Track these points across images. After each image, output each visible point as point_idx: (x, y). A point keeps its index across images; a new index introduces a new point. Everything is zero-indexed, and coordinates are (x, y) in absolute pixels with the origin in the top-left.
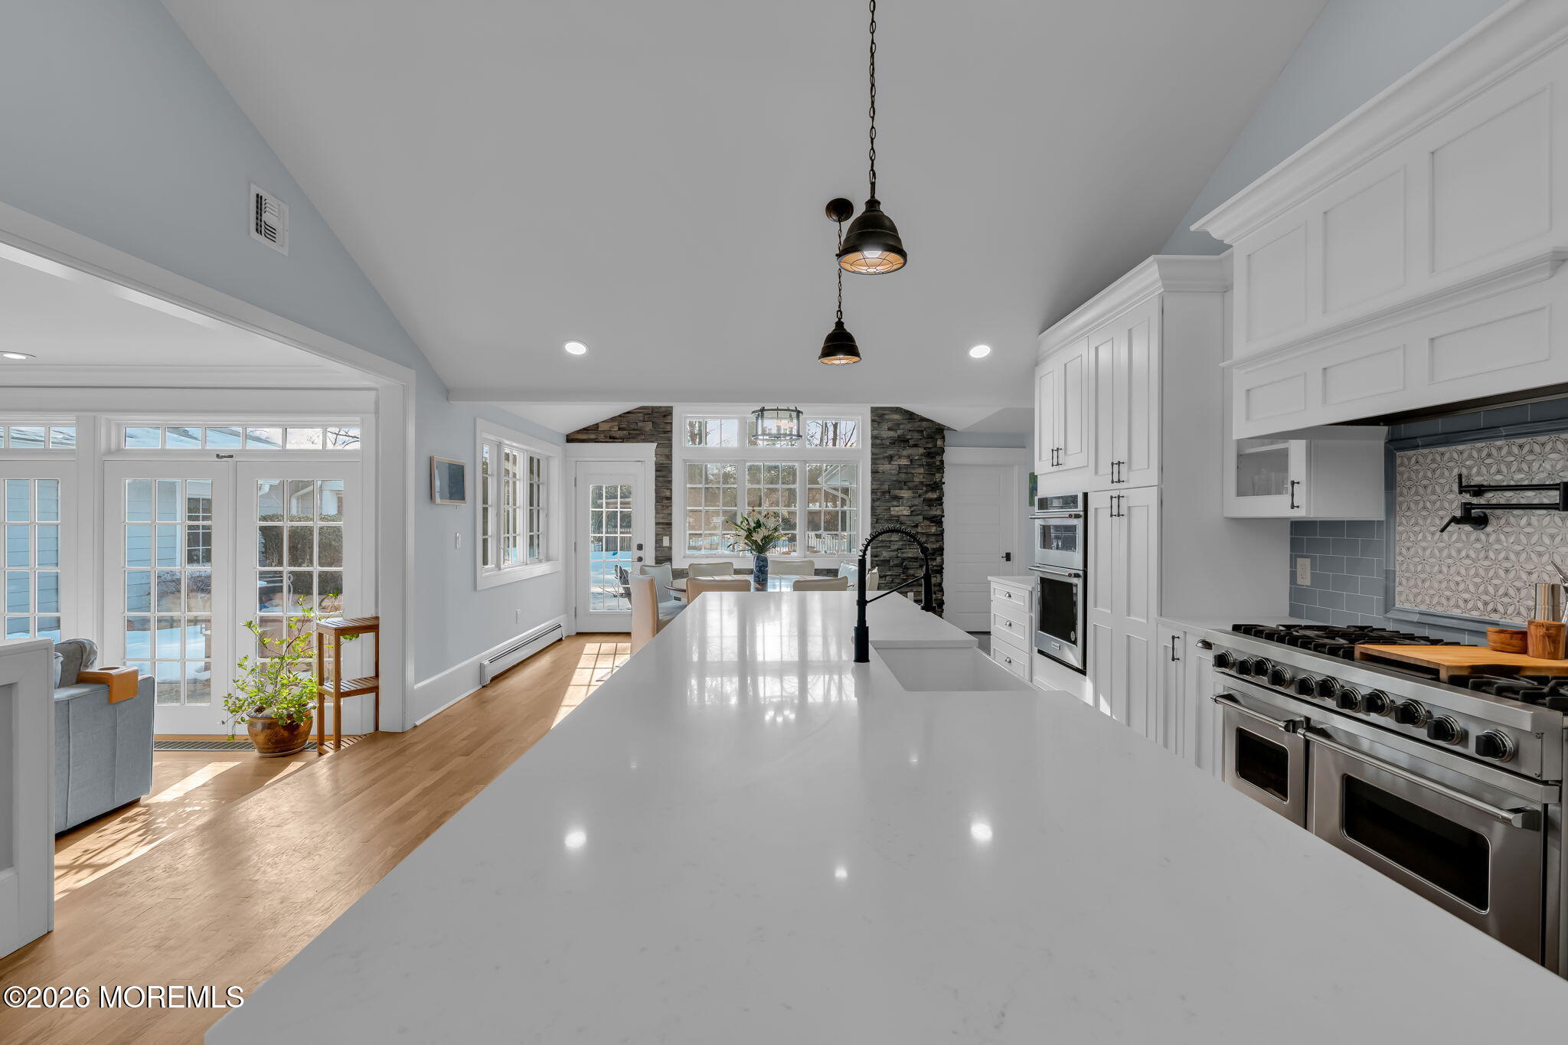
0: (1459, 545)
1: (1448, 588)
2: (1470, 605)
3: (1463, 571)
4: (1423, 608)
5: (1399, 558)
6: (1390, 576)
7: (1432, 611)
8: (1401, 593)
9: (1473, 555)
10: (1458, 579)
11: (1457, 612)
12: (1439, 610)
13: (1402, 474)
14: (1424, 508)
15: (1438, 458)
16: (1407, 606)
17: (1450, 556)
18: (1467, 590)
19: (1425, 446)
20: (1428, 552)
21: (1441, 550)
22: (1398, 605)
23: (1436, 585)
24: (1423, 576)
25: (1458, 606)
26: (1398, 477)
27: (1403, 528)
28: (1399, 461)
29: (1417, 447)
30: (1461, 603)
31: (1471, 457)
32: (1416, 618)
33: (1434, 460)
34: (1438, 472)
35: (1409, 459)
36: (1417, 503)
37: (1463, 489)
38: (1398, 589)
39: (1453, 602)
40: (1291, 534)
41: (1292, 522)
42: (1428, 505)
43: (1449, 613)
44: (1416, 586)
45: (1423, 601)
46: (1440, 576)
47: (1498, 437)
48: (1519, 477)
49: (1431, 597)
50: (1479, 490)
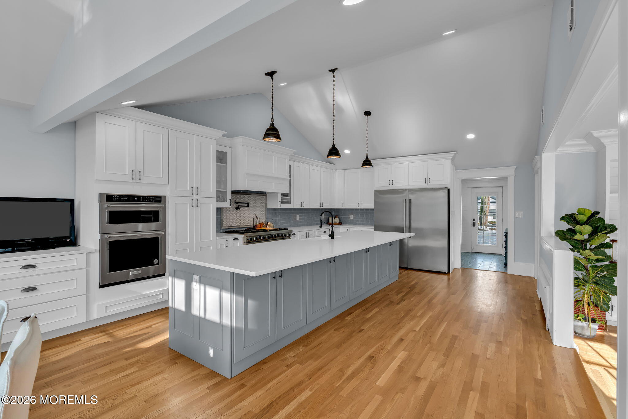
0: (234, 213)
3: (235, 217)
4: (228, 226)
5: (223, 216)
6: (222, 220)
9: (236, 214)
10: (234, 219)
11: (234, 225)
12: (231, 225)
16: (225, 226)
17: (232, 215)
18: (235, 221)
20: (229, 214)
21: (231, 214)
22: (223, 226)
23: (230, 221)
27: (224, 210)
30: (235, 223)
31: (237, 197)
32: (227, 228)
37: (235, 203)
38: (223, 223)
39: (233, 223)
44: (227, 221)
46: (231, 219)
47: (239, 194)
48: (242, 201)
49: (229, 223)
50: (237, 203)
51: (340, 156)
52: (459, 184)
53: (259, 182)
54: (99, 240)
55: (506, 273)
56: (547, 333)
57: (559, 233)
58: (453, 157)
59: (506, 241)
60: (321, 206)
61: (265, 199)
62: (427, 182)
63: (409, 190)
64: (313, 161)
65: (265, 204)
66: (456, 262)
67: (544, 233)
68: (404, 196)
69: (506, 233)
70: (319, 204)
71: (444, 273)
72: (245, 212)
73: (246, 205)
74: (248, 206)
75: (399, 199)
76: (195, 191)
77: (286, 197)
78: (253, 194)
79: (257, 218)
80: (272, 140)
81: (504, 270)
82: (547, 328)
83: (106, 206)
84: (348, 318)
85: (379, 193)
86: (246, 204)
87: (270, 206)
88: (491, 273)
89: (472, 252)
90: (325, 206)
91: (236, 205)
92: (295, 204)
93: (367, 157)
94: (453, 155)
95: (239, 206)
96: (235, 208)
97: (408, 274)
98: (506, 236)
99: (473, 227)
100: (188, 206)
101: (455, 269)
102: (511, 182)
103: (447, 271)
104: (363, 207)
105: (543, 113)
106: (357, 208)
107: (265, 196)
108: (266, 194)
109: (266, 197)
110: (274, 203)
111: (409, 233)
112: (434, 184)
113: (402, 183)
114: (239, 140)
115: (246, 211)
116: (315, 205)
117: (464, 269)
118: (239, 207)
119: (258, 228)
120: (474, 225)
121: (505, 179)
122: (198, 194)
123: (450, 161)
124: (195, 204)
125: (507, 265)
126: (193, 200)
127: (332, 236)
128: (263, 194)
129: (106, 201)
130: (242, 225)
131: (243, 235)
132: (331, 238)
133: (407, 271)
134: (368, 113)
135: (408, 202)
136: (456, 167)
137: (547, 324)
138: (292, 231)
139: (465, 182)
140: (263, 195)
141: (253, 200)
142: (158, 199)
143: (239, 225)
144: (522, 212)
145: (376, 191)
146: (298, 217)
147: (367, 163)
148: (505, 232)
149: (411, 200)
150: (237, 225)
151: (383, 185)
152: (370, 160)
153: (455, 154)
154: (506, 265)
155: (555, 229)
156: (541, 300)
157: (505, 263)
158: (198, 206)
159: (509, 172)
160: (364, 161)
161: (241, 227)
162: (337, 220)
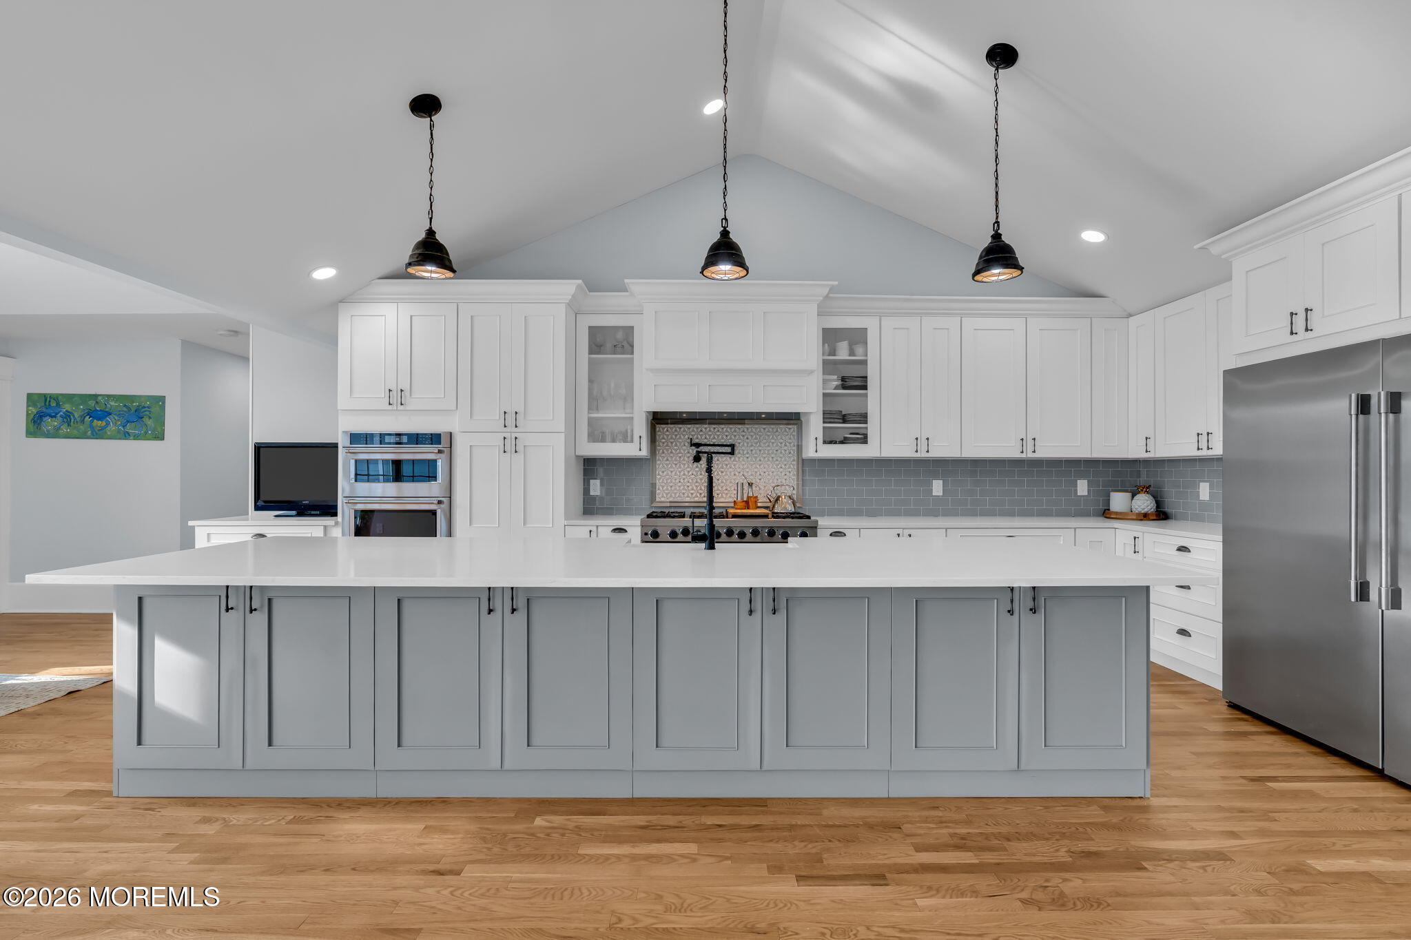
0: (688, 469)
1: (683, 489)
2: (694, 495)
3: (691, 481)
4: (671, 500)
5: (658, 477)
6: (654, 485)
7: (676, 500)
8: (659, 494)
9: (694, 473)
10: (688, 484)
11: (688, 499)
12: (679, 499)
13: (659, 435)
14: (671, 452)
15: (678, 430)
16: (663, 499)
17: (684, 474)
18: (692, 490)
19: (671, 424)
20: (674, 473)
21: (680, 472)
22: (657, 500)
23: (678, 488)
24: (671, 484)
25: (688, 496)
26: (657, 438)
27: (661, 462)
28: (657, 429)
29: (667, 424)
30: (690, 495)
31: (693, 431)
32: (668, 505)
33: (676, 431)
34: (678, 436)
35: (663, 429)
36: (667, 450)
37: (692, 445)
38: (657, 492)
39: (686, 495)
40: (584, 465)
41: (584, 459)
42: (674, 451)
43: (684, 500)
44: (667, 489)
45: (671, 496)
46: (680, 484)
47: (706, 424)
48: (714, 441)
49: (675, 494)
50: (698, 445)
60: (1029, 449)
61: (795, 433)
65: (795, 448)
70: (1015, 444)
72: (722, 467)
74: (732, 453)
76: (511, 419)
78: (750, 422)
79: (750, 485)
86: (727, 448)
91: (694, 451)
92: (887, 445)
95: (704, 452)
96: (691, 458)
107: (796, 424)
108: (799, 419)
109: (798, 429)
115: (726, 465)
118: (705, 455)
124: (511, 448)
128: (785, 422)
129: (350, 444)
138: (817, 523)
140: (788, 424)
141: (752, 436)
146: (937, 487)
150: (696, 499)
158: (517, 452)
162: (1144, 503)
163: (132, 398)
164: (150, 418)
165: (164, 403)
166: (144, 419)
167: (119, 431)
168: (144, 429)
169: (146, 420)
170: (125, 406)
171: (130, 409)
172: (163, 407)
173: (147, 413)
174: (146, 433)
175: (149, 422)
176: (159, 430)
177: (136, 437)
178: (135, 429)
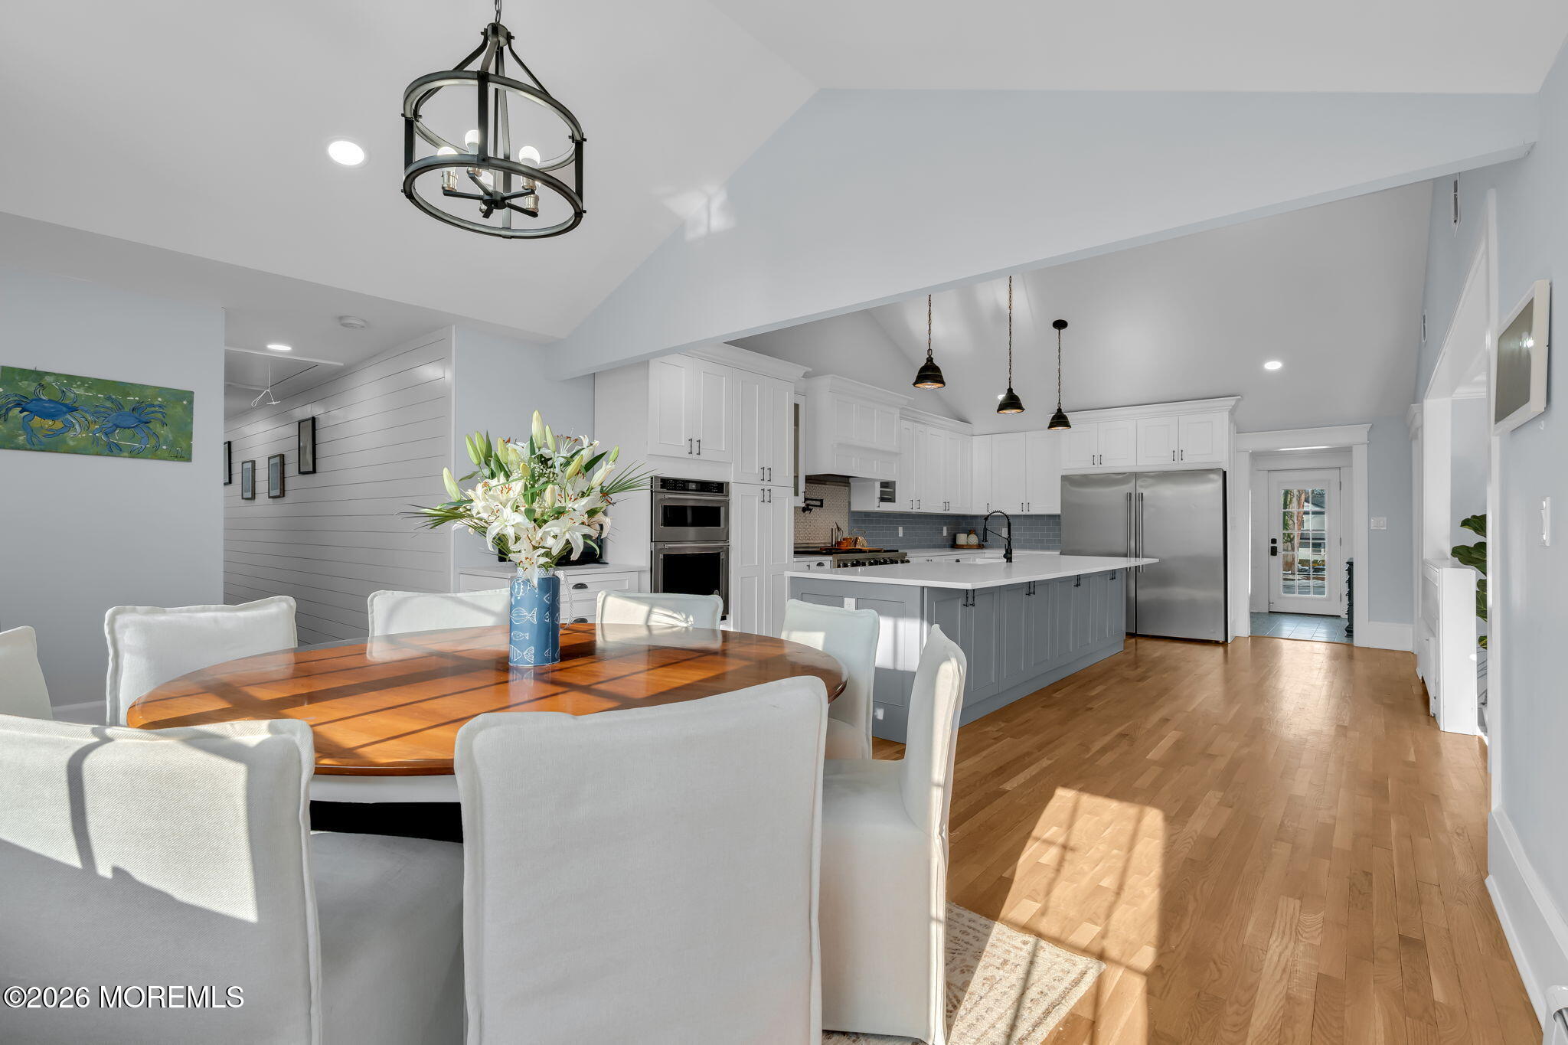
0: (800, 518)
9: (803, 521)
11: (800, 542)
18: (802, 534)
48: (818, 495)
50: (808, 500)
51: (1023, 409)
52: (1245, 461)
53: (854, 459)
54: (652, 552)
55: (1352, 645)
56: (1432, 720)
57: (1461, 552)
58: (1233, 407)
59: (1350, 582)
60: (947, 508)
61: (847, 492)
62: (1176, 459)
63: (1137, 476)
64: (938, 418)
65: (848, 503)
66: (1240, 625)
67: (1428, 553)
68: (1128, 488)
69: (1351, 564)
70: (942, 505)
71: (1217, 643)
72: (816, 517)
73: (818, 503)
74: (821, 506)
75: (1116, 494)
76: (766, 473)
77: (888, 492)
78: (829, 483)
79: (839, 528)
80: (929, 386)
81: (1345, 640)
82: (1432, 711)
83: (661, 496)
84: (1058, 695)
85: (1070, 481)
87: (855, 508)
88: (1317, 646)
89: (1270, 612)
90: (954, 510)
91: (805, 504)
92: (901, 505)
93: (1059, 410)
94: (1233, 403)
95: (808, 505)
96: (802, 509)
97: (1136, 643)
98: (1350, 571)
99: (1271, 557)
100: (757, 500)
101: (1236, 638)
102: (1360, 460)
103: (1221, 639)
104: (1033, 512)
105: (1424, 322)
106: (1021, 513)
108: (849, 483)
109: (849, 487)
110: (868, 502)
111: (1137, 559)
112: (1192, 461)
113: (1121, 459)
114: (824, 383)
115: (817, 515)
116: (937, 508)
117: (1256, 638)
118: (810, 507)
119: (844, 547)
120: (1274, 551)
121: (1347, 451)
122: (770, 480)
123: (1226, 415)
124: (767, 498)
125: (1352, 632)
126: (764, 490)
127: (1008, 557)
128: (845, 482)
129: (661, 488)
130: (812, 542)
131: (830, 558)
132: (1007, 561)
133: (1134, 640)
134: (1060, 325)
135: (1135, 501)
136: (1239, 429)
137: (1431, 705)
138: (906, 554)
139: (1256, 456)
140: (845, 484)
141: (831, 493)
142: (720, 488)
143: (808, 541)
144: (1385, 519)
145: (1064, 478)
146: (901, 531)
147: (1060, 420)
148: (1348, 563)
149: (1142, 494)
150: (804, 541)
151: (1080, 465)
152: (1065, 416)
153: (1239, 400)
154: (1350, 631)
155: (1451, 544)
156: (1423, 682)
157: (1347, 627)
158: (770, 502)
159: (1356, 436)
160: (1053, 418)
161: (811, 545)
162: (974, 539)
163: (124, 388)
164: (164, 424)
165: (191, 402)
166: (150, 425)
167: (95, 441)
168: (153, 441)
169: (156, 426)
170: (109, 398)
171: (120, 407)
172: (189, 410)
173: (159, 416)
174: (157, 448)
175: (163, 431)
176: (184, 445)
177: (135, 454)
178: (132, 438)
